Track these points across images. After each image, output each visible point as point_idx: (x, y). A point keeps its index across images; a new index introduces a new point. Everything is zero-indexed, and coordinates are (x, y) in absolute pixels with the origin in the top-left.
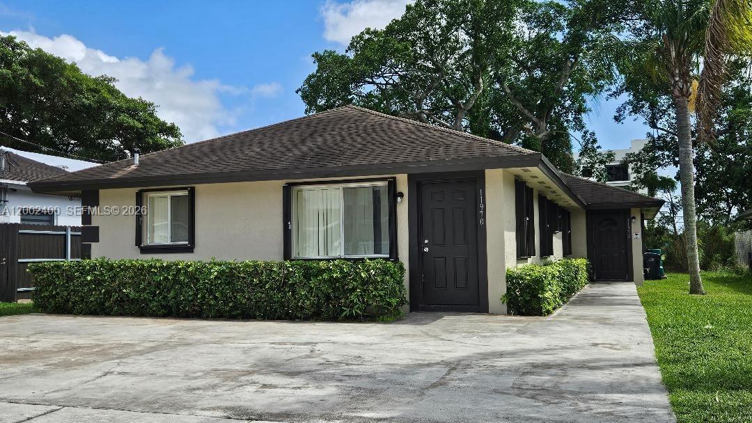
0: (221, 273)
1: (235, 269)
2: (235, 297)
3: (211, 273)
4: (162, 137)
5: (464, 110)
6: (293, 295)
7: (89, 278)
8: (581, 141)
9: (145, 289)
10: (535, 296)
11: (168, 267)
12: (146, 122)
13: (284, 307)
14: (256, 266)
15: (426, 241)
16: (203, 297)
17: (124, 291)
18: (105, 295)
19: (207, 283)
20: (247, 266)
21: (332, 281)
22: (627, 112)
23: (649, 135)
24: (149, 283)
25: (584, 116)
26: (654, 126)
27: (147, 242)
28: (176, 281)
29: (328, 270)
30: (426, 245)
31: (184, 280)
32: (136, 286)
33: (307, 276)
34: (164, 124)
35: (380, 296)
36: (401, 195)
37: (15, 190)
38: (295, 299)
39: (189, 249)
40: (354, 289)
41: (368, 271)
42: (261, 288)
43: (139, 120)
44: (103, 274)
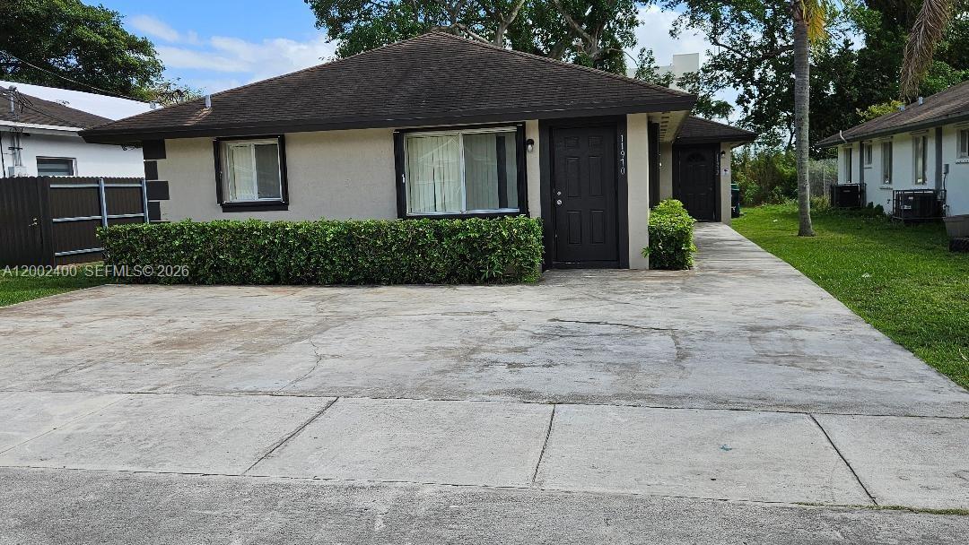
0: (339, 234)
1: (355, 229)
2: (356, 261)
3: (326, 236)
4: (132, 56)
5: (506, 23)
6: (423, 257)
7: (177, 243)
8: (638, 60)
9: (246, 254)
10: (678, 249)
11: (274, 230)
12: (110, 37)
13: (414, 270)
14: (379, 226)
15: (559, 193)
16: (318, 262)
17: (221, 257)
18: (196, 262)
19: (321, 246)
20: (370, 227)
21: (469, 241)
22: (684, 25)
23: (709, 53)
24: (251, 247)
25: (636, 30)
26: (716, 43)
27: (230, 198)
28: (284, 244)
29: (463, 229)
30: (560, 198)
31: (294, 244)
32: (236, 252)
33: (439, 234)
34: (134, 38)
35: (523, 255)
36: (532, 142)
37: (28, 135)
38: (426, 261)
39: (283, 206)
40: (494, 250)
41: (510, 229)
42: (385, 250)
43: (102, 34)
44: (192, 238)
